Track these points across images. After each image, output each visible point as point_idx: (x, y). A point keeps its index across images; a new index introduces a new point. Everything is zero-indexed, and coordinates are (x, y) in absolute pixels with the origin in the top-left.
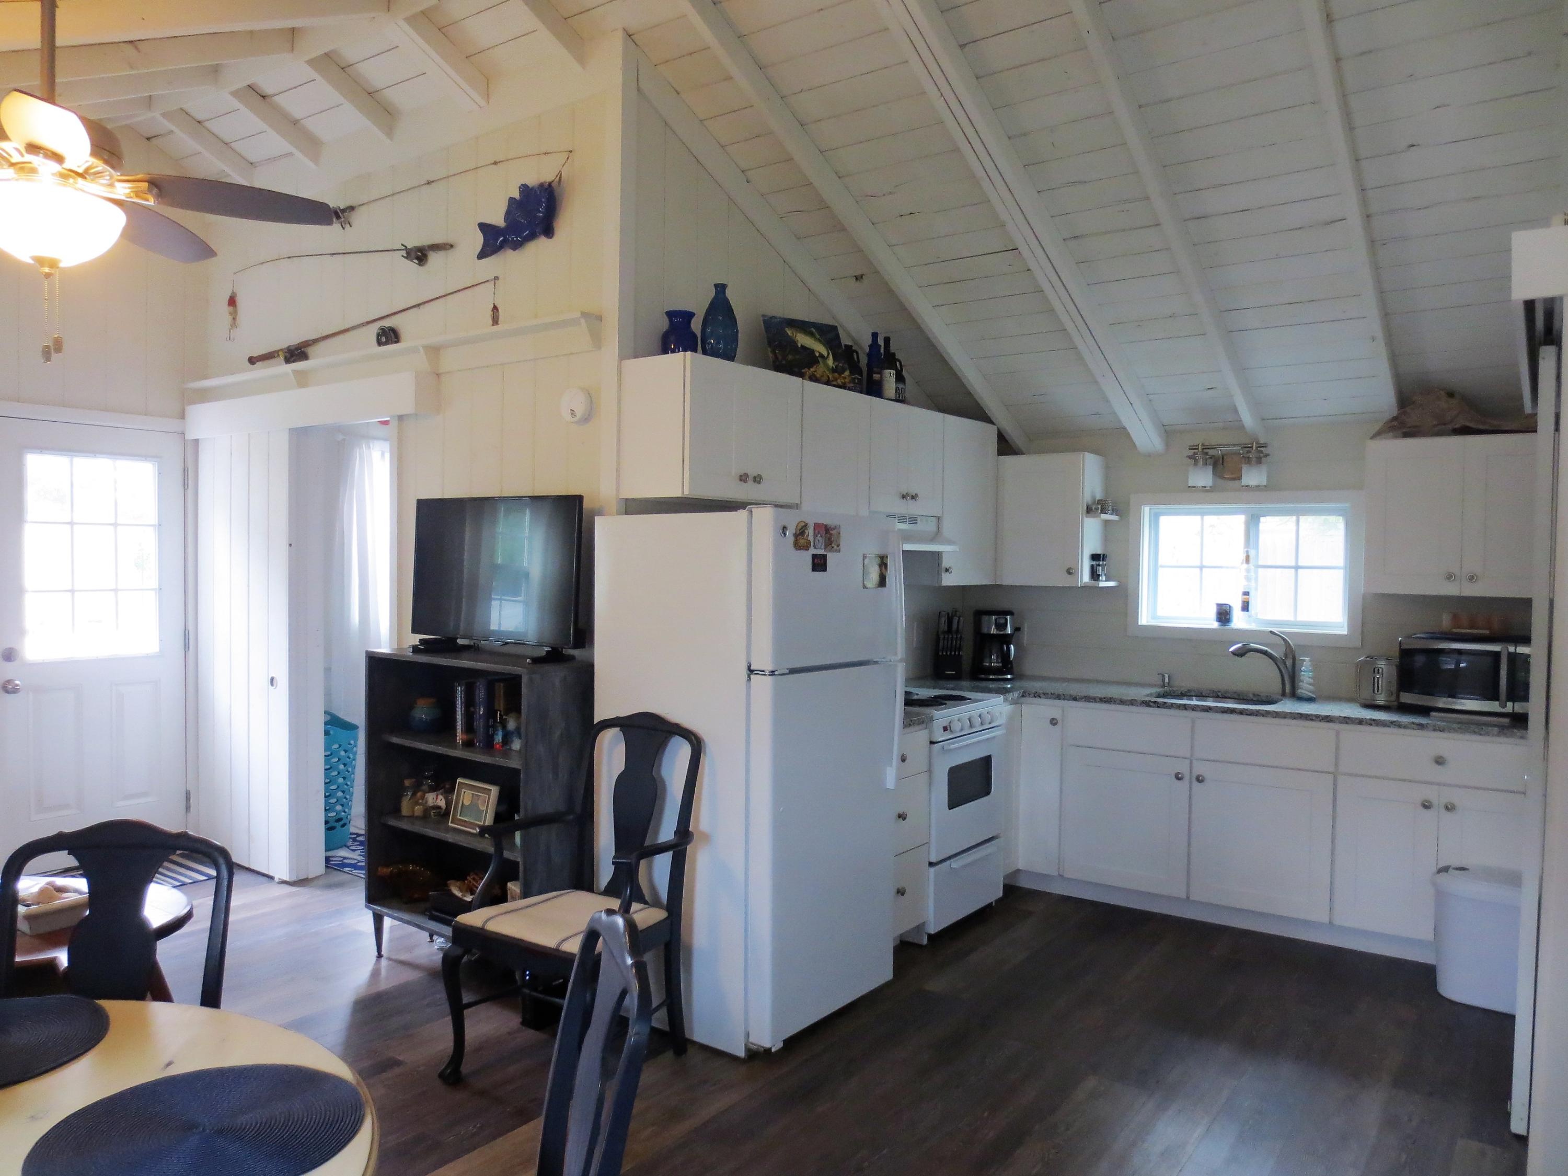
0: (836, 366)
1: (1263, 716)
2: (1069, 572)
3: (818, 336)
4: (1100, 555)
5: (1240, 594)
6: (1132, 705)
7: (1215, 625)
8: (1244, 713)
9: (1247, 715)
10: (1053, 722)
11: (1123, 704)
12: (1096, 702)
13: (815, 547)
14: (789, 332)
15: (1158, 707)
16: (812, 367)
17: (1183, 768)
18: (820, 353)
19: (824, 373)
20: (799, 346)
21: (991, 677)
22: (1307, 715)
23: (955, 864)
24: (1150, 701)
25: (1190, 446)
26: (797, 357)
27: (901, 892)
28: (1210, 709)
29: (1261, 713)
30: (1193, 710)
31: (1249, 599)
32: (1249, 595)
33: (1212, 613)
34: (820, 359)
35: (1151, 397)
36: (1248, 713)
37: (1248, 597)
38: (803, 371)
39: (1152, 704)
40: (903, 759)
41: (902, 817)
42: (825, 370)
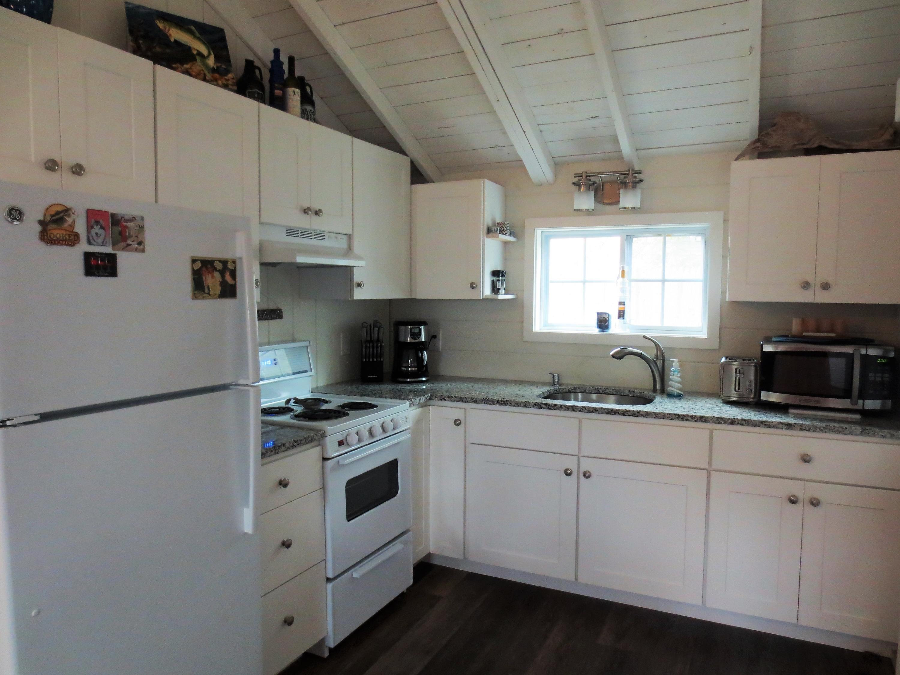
0: (217, 67)
1: (643, 417)
2: (473, 286)
3: (198, 34)
4: (499, 271)
5: (618, 304)
6: (526, 407)
7: (596, 331)
8: (626, 414)
9: (629, 416)
10: (457, 423)
11: (518, 406)
12: (494, 404)
13: (89, 243)
14: (160, 25)
15: (549, 409)
16: (187, 64)
17: (571, 464)
18: (198, 51)
19: (202, 72)
20: (172, 40)
21: (408, 380)
22: (683, 415)
23: (356, 574)
24: (542, 403)
25: (575, 174)
26: (168, 51)
27: (289, 622)
28: (596, 411)
29: (641, 414)
30: (580, 411)
31: (624, 308)
32: (624, 305)
33: (594, 322)
34: (198, 58)
35: (542, 127)
36: (630, 414)
37: (624, 306)
39: (543, 406)
40: (283, 484)
41: (286, 544)
42: (204, 69)
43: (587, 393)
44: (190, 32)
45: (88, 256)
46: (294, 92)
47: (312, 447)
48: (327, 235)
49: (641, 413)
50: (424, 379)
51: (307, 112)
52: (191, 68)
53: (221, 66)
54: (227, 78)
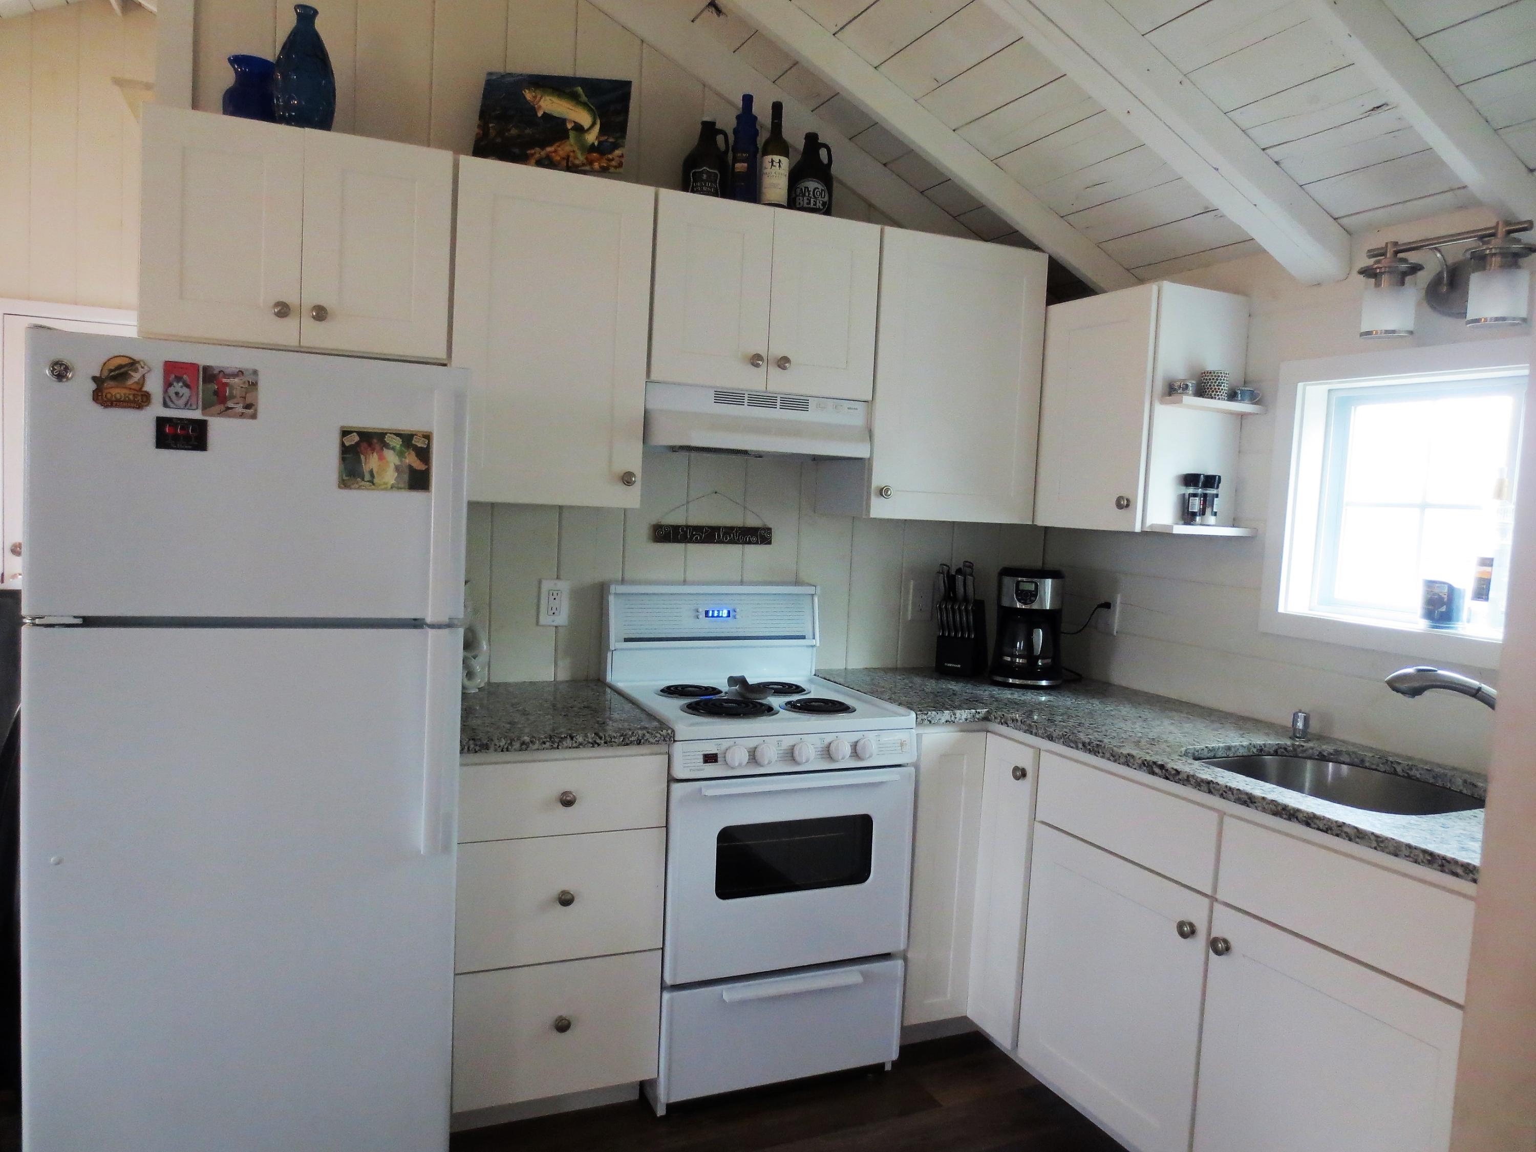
0: (600, 143)
1: (1350, 840)
2: (1124, 504)
3: (584, 98)
5: (1475, 561)
6: (1128, 765)
7: (1420, 625)
8: (1313, 825)
9: (1319, 829)
10: (1020, 773)
11: (1115, 761)
12: (1077, 748)
13: (165, 405)
14: (528, 95)
15: (1167, 778)
16: (551, 145)
17: (1197, 914)
18: (575, 122)
19: (572, 154)
20: (540, 114)
22: (1444, 858)
23: (728, 993)
25: (1369, 251)
26: (528, 131)
27: (562, 1026)
28: (1252, 802)
29: (1346, 833)
30: (1222, 796)
31: (1490, 573)
32: (1492, 565)
33: (1417, 602)
34: (572, 134)
35: (1276, 153)
36: (1321, 827)
37: (1488, 569)
38: (529, 152)
39: (1157, 770)
40: (567, 801)
41: (566, 900)
42: (576, 149)
43: (1366, 768)
44: (574, 97)
45: (161, 422)
46: (772, 161)
47: (652, 754)
48: (812, 403)
49: (1346, 829)
50: (1044, 683)
51: (809, 191)
52: (555, 151)
53: (606, 141)
54: (610, 156)
